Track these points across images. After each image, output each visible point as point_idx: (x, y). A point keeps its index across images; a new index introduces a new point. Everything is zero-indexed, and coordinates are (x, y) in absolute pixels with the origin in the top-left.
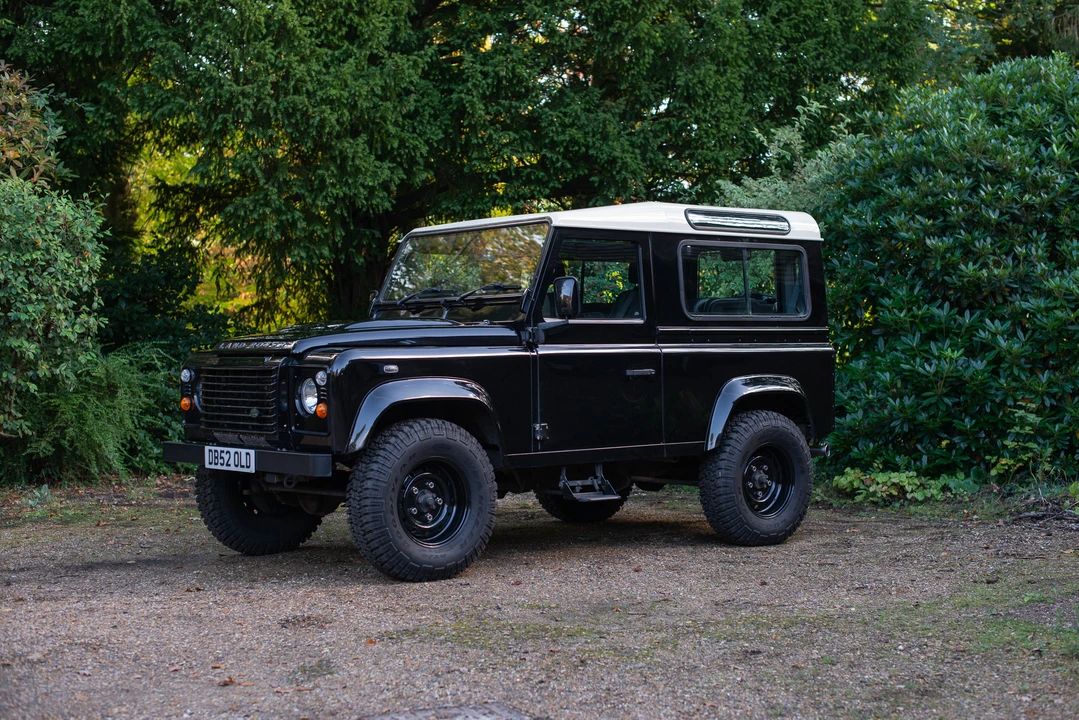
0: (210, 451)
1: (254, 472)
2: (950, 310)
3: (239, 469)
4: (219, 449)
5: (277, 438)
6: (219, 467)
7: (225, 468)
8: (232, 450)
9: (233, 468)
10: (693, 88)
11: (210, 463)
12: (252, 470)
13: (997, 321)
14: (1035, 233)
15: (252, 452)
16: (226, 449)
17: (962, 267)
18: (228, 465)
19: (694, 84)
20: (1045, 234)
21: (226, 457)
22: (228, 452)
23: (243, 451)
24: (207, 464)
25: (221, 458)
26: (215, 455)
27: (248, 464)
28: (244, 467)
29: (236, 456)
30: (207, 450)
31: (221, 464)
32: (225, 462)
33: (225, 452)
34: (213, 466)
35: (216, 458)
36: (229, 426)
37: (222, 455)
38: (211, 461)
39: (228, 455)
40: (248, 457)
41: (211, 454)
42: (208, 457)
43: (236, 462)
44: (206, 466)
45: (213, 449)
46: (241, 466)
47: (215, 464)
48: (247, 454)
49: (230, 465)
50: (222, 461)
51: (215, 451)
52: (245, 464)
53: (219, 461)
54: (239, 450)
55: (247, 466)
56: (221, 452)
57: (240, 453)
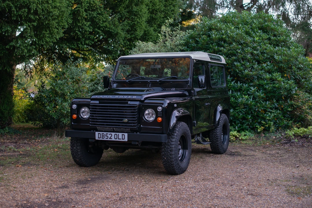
0: (99, 134)
2: (240, 84)
3: (117, 140)
4: (105, 133)
5: (137, 129)
6: (105, 139)
7: (109, 139)
8: (113, 134)
9: (113, 139)
10: (138, 12)
11: (99, 138)
12: (126, 140)
13: (252, 87)
14: (254, 62)
15: (126, 135)
16: (109, 133)
17: (243, 71)
18: (110, 138)
19: (139, 11)
20: (257, 62)
21: (109, 136)
22: (110, 134)
23: (120, 134)
24: (97, 138)
25: (106, 136)
26: (102, 135)
27: (123, 138)
28: (121, 139)
29: (116, 135)
30: (97, 133)
31: (106, 138)
32: (109, 137)
33: (109, 134)
34: (101, 139)
35: (103, 136)
36: (107, 125)
37: (107, 135)
38: (100, 137)
39: (111, 135)
40: (123, 136)
41: (100, 135)
42: (98, 136)
43: (116, 138)
44: (96, 139)
45: (101, 133)
46: (119, 139)
47: (102, 138)
48: (122, 135)
49: (112, 139)
50: (107, 137)
51: (102, 134)
52: (121, 138)
53: (105, 137)
54: (117, 134)
55: (122, 139)
56: (106, 134)
57: (118, 134)
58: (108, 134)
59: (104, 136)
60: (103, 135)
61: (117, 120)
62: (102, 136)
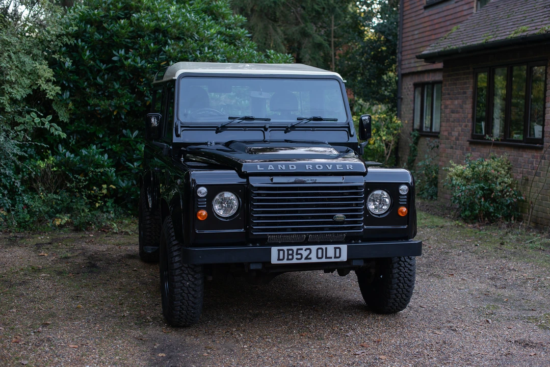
0: (279, 251)
1: (345, 259)
3: (324, 260)
4: (295, 248)
6: (295, 261)
7: (303, 261)
8: (314, 248)
9: (314, 260)
11: (279, 259)
12: (344, 258)
15: (344, 248)
16: (304, 247)
18: (306, 258)
21: (305, 254)
22: (306, 250)
23: (331, 248)
24: (274, 260)
25: (297, 254)
26: (288, 252)
27: (338, 255)
28: (331, 258)
29: (320, 251)
30: (274, 250)
31: (297, 259)
32: (304, 257)
33: (304, 249)
34: (285, 262)
35: (290, 255)
36: (293, 230)
37: (299, 252)
38: (281, 257)
39: (308, 252)
40: (338, 250)
41: (281, 253)
42: (276, 255)
43: (320, 255)
44: (272, 263)
45: (285, 248)
46: (326, 258)
47: (288, 259)
48: (335, 248)
49: (310, 259)
50: (299, 257)
51: (288, 250)
52: (333, 256)
53: (295, 257)
54: (324, 247)
55: (335, 257)
56: (298, 250)
57: (326, 248)
58: (302, 249)
59: (292, 255)
60: (290, 252)
61: (313, 217)
62: (288, 255)
